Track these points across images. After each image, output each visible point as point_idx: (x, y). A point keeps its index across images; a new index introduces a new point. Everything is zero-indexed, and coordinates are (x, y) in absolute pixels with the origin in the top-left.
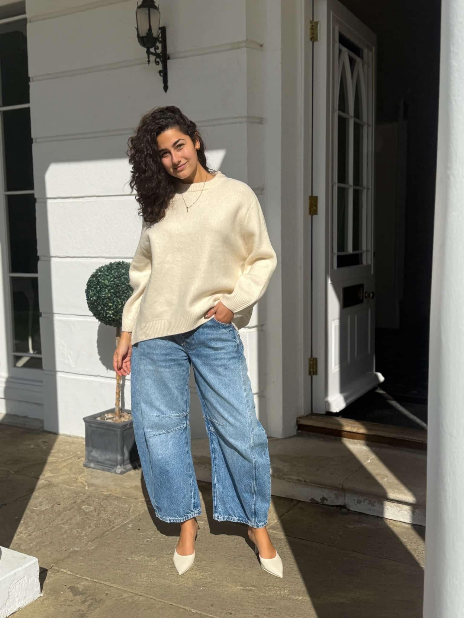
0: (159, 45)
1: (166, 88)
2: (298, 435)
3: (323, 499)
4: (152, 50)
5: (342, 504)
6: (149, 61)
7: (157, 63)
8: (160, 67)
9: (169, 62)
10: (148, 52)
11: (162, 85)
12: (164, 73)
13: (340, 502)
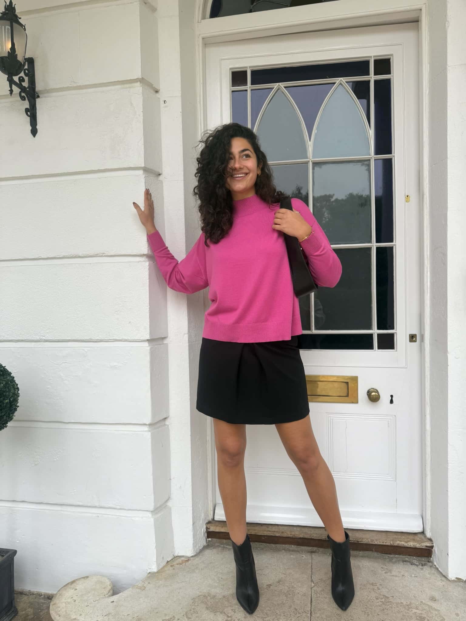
0: (25, 76)
1: (34, 132)
2: (208, 545)
6: (11, 91)
7: (23, 98)
8: (26, 104)
9: (39, 102)
11: (29, 127)
12: (32, 113)
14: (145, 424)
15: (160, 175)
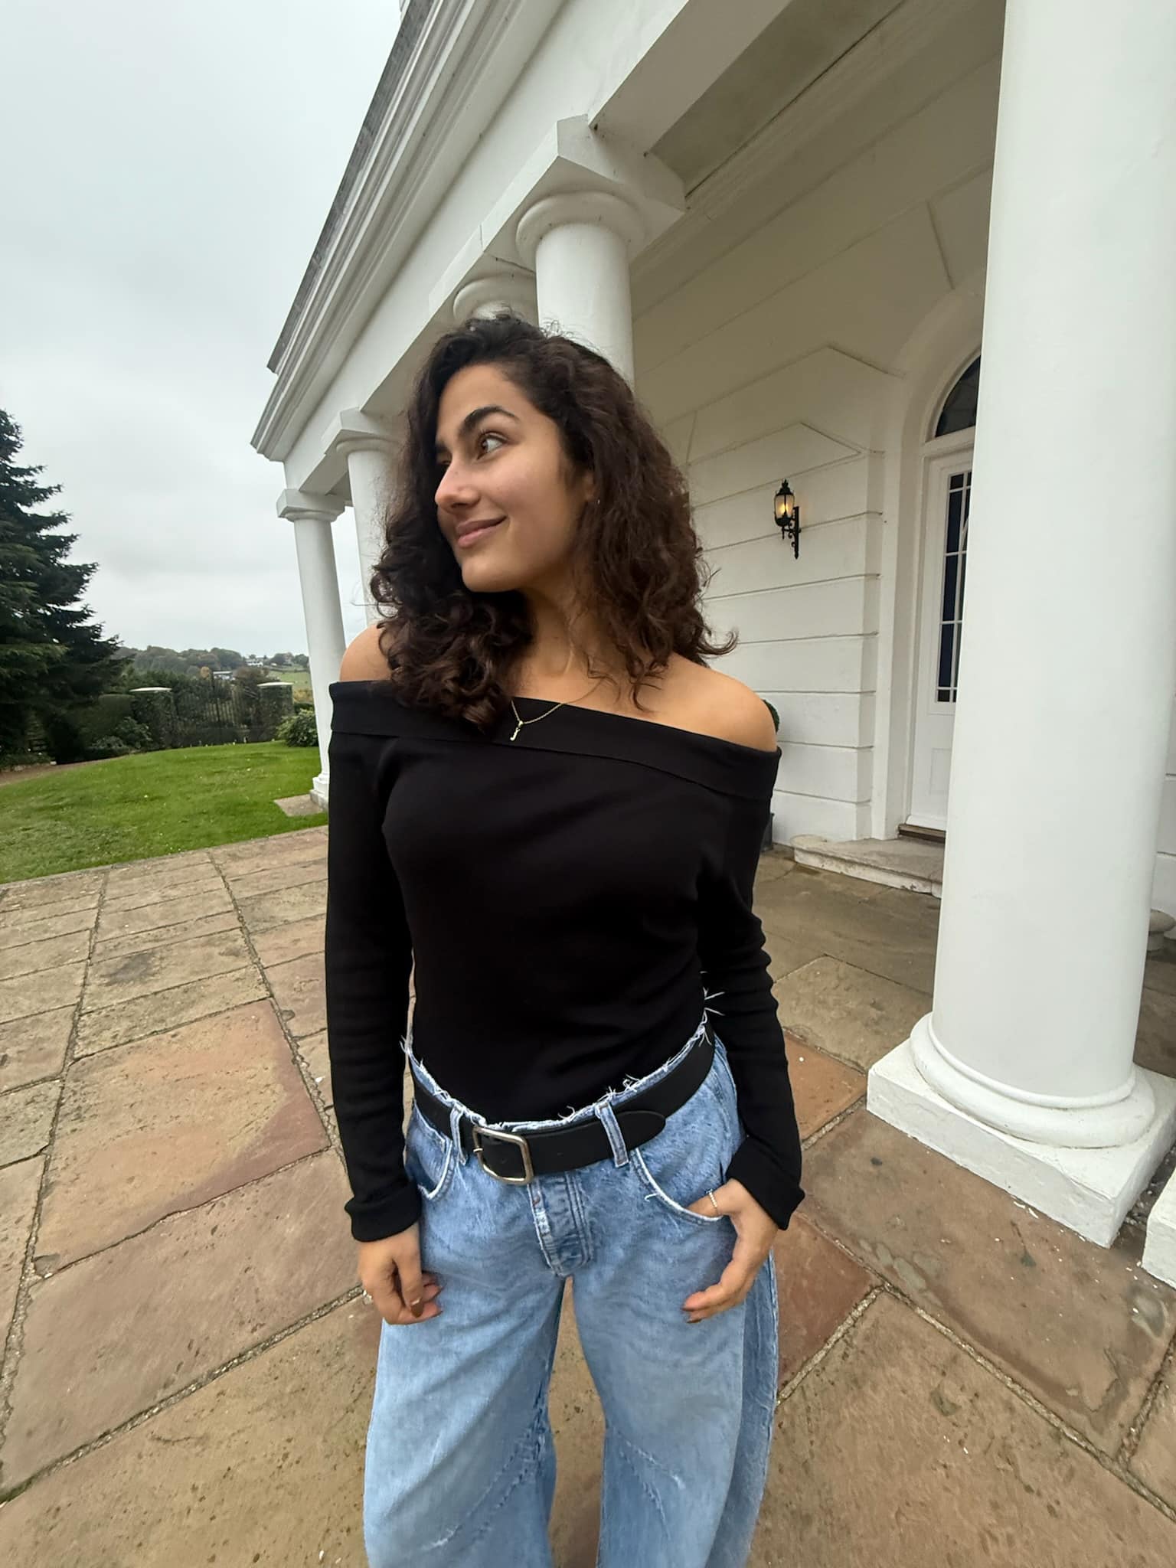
0: (793, 522)
1: (797, 556)
2: (899, 839)
3: (912, 887)
4: (787, 528)
5: (929, 891)
6: (783, 537)
7: (790, 537)
8: (793, 540)
9: (800, 535)
10: (783, 530)
11: (794, 553)
12: (796, 545)
13: (927, 890)
14: (853, 748)
15: (878, 575)
